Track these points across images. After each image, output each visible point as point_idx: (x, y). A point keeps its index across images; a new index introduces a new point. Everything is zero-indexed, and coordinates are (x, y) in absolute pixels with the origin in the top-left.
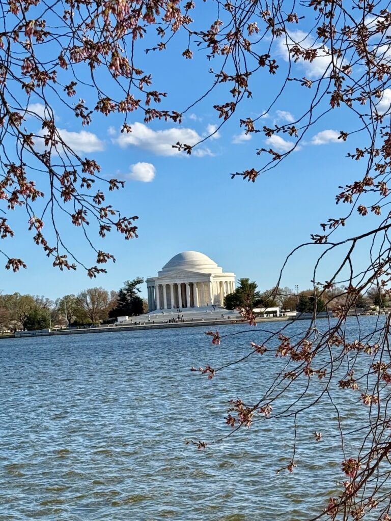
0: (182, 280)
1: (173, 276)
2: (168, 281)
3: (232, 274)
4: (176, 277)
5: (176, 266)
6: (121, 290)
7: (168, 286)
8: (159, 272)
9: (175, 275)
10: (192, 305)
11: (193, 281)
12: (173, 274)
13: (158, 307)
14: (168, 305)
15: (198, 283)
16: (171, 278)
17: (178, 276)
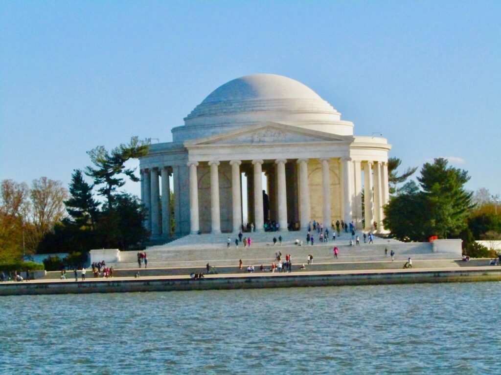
0: (268, 150)
1: (243, 137)
2: (228, 151)
3: (382, 141)
4: (252, 141)
5: (235, 112)
6: (79, 173)
7: (225, 167)
8: (174, 130)
9: (247, 137)
10: (294, 224)
11: (301, 154)
12: (240, 134)
13: (195, 226)
14: (222, 221)
15: (312, 162)
16: (235, 144)
17: (256, 139)
